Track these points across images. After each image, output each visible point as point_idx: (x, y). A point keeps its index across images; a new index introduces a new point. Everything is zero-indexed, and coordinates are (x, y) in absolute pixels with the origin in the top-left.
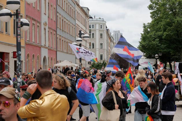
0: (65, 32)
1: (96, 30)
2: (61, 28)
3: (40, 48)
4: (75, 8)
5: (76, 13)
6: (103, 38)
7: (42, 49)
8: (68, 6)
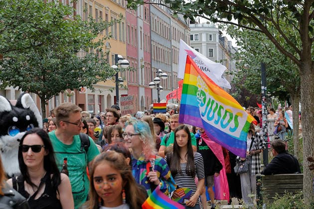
0: (159, 62)
1: (201, 44)
2: (156, 59)
3: (138, 87)
4: (170, 25)
5: (172, 29)
6: (214, 56)
7: (140, 88)
8: (162, 26)
